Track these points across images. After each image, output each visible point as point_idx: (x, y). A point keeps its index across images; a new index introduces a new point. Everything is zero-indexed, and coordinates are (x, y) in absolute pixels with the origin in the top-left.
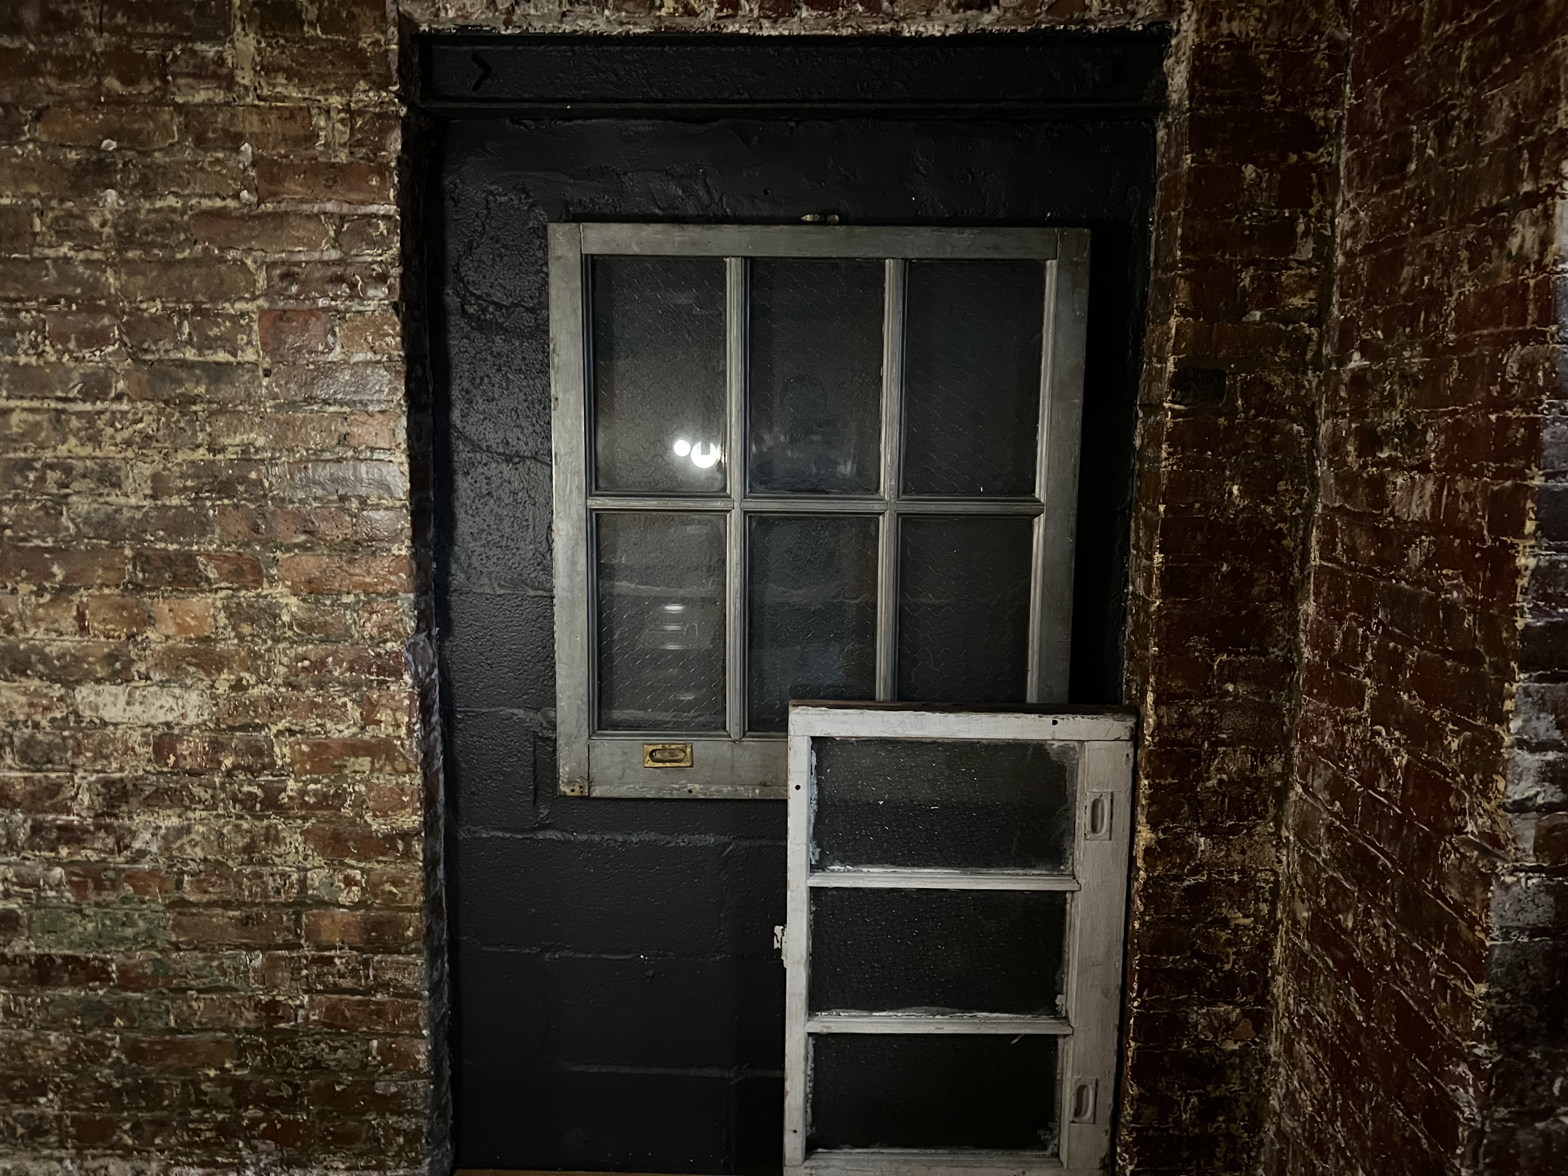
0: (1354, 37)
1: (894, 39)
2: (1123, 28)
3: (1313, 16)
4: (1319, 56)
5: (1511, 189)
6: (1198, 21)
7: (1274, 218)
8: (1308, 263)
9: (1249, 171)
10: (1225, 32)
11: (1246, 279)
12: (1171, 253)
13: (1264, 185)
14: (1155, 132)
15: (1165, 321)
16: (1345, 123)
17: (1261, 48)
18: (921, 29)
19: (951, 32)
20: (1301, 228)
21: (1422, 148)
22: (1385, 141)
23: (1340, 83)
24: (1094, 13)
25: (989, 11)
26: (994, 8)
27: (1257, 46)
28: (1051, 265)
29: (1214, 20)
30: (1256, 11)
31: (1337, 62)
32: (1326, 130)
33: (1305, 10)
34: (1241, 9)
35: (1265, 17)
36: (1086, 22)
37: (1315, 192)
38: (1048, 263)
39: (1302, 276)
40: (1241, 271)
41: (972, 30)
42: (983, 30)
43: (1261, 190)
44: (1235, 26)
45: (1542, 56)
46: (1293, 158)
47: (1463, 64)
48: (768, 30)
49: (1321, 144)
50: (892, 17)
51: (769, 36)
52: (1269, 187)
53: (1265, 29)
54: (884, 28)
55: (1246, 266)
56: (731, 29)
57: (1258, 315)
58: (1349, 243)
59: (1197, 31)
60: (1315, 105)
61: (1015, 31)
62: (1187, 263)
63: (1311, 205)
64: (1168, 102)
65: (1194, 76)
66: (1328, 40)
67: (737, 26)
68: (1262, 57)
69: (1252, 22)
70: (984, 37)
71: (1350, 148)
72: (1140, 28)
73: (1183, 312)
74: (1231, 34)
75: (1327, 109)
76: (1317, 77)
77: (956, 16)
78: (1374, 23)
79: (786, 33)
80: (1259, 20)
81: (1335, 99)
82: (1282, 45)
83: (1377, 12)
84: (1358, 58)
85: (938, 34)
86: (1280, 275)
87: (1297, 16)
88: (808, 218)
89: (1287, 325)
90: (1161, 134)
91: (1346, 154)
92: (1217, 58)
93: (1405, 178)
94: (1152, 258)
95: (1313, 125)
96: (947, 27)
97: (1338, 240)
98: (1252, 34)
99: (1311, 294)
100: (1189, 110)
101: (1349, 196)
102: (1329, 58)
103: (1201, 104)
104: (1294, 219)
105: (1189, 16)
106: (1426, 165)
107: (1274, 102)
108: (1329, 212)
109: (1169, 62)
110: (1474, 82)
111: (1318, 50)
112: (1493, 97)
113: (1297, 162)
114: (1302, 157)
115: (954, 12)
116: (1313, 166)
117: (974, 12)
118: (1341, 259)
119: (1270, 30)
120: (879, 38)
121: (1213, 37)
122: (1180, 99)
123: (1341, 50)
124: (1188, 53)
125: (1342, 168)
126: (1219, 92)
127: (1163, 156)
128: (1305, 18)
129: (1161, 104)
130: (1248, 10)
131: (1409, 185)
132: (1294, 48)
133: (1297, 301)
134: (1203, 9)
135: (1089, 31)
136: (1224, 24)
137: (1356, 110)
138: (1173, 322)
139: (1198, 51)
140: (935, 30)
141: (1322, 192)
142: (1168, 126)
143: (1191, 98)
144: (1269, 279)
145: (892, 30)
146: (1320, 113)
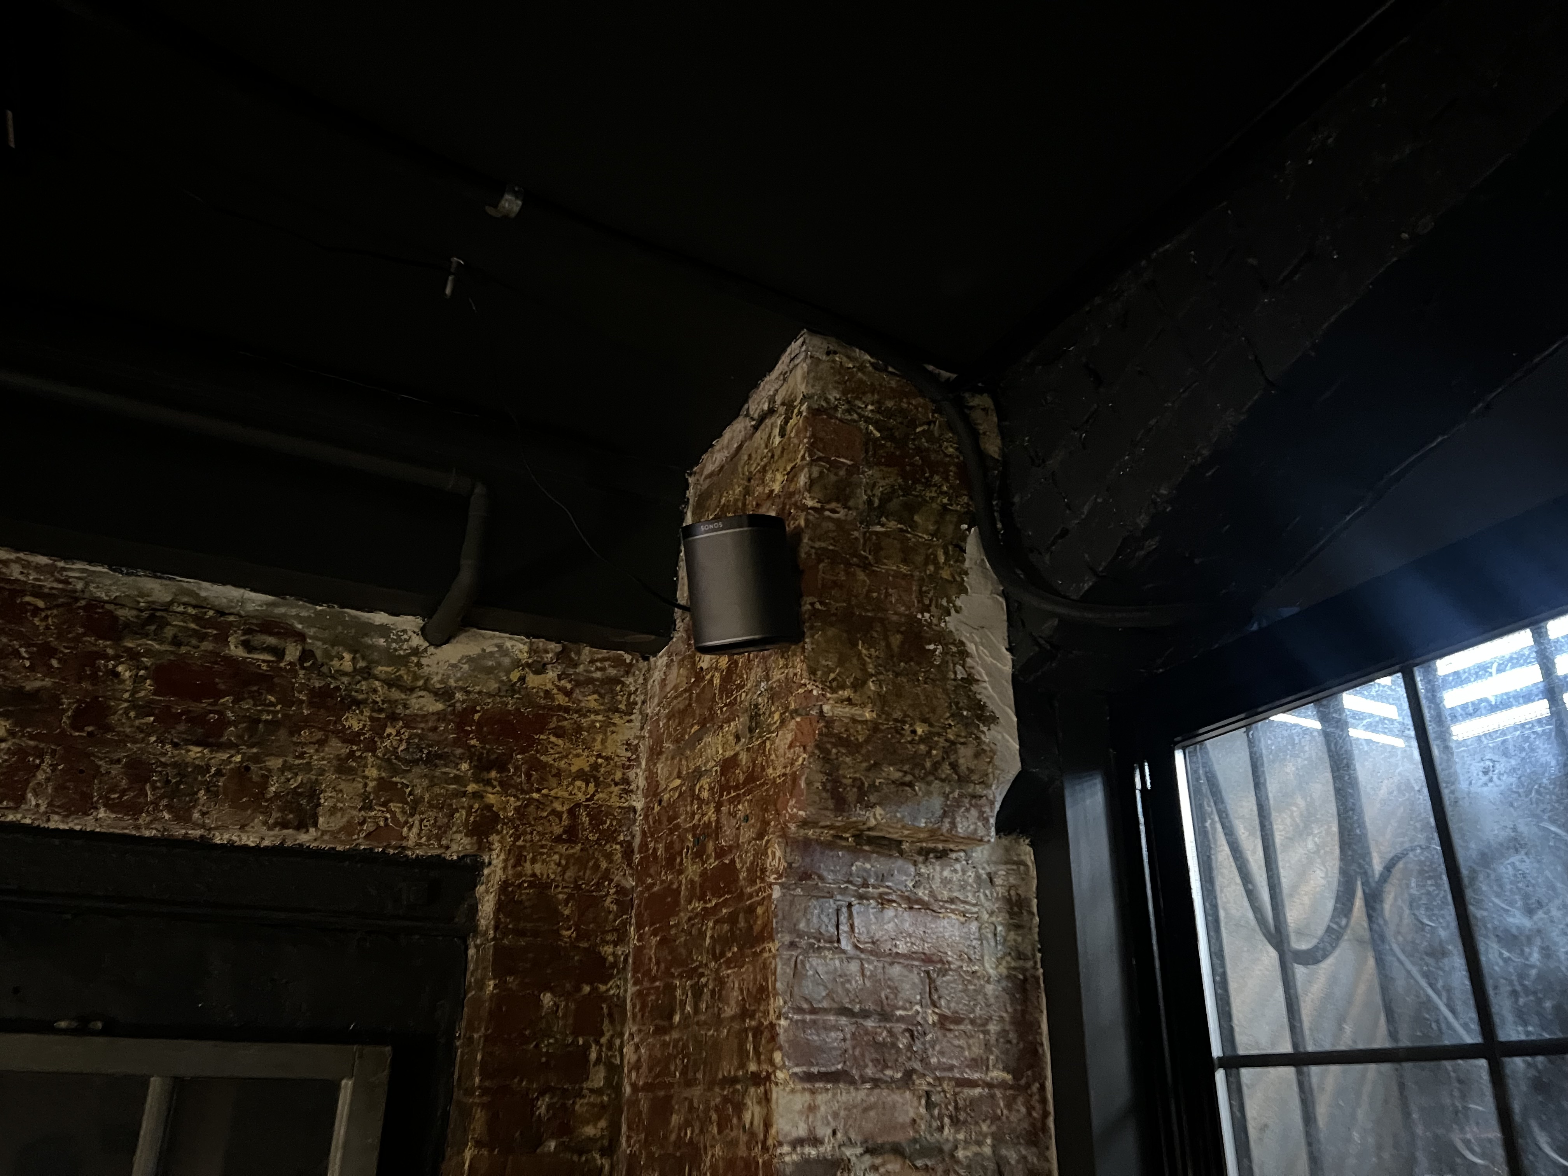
0: (637, 886)
1: (205, 845)
2: (439, 856)
3: (604, 865)
4: (609, 900)
5: (743, 1065)
6: (506, 861)
7: (568, 1045)
8: (598, 1092)
9: (547, 999)
10: (529, 872)
11: (542, 1107)
12: (471, 1077)
13: (560, 1014)
14: (467, 949)
15: (461, 1152)
16: (630, 960)
17: (560, 889)
18: (234, 838)
19: (266, 843)
20: (593, 1056)
21: (683, 1004)
22: (658, 987)
23: (625, 924)
24: (411, 843)
25: (307, 831)
26: (312, 830)
27: (557, 887)
28: (347, 1085)
29: (519, 861)
30: (556, 857)
31: (624, 906)
32: (614, 965)
33: (597, 859)
34: (543, 854)
35: (563, 862)
36: (404, 848)
37: (606, 1022)
38: (344, 1082)
39: (593, 1105)
40: (537, 1099)
41: (289, 844)
42: (301, 845)
43: (558, 1018)
44: (538, 868)
45: (755, 954)
46: (587, 989)
47: (708, 941)
48: (56, 823)
49: (611, 977)
50: (203, 826)
51: (57, 830)
52: (565, 1016)
53: (563, 873)
54: (196, 833)
55: (542, 1094)
56: (11, 817)
57: (552, 1145)
58: (634, 1075)
59: (505, 869)
60: (606, 942)
61: (334, 849)
62: (485, 1091)
63: (602, 1034)
64: (477, 926)
65: (500, 907)
66: (617, 886)
67: (19, 816)
68: (561, 896)
69: (553, 866)
70: (300, 851)
71: (635, 984)
72: (455, 858)
73: (478, 1144)
74: (534, 875)
75: (615, 946)
76: (607, 918)
77: (271, 833)
78: (650, 881)
79: (78, 828)
80: (559, 864)
81: (622, 938)
82: (578, 887)
83: (652, 871)
84: (639, 906)
85: (253, 845)
86: (574, 1103)
87: (591, 864)
88: (63, 1024)
89: (580, 1155)
90: (472, 952)
91: (631, 989)
92: (521, 894)
93: (671, 1027)
94: (456, 1076)
95: (604, 959)
96: (263, 839)
97: (626, 1071)
98: (552, 876)
99: (603, 1124)
100: (494, 939)
101: (634, 1029)
102: (617, 902)
103: (505, 935)
104: (587, 1047)
105: (498, 856)
106: (685, 1018)
107: (570, 937)
108: (618, 1042)
109: (481, 889)
110: (716, 959)
111: (608, 894)
112: (728, 976)
113: (590, 993)
114: (594, 989)
115: (270, 828)
116: (603, 998)
117: (290, 831)
118: (628, 1090)
119: (568, 874)
120: (186, 843)
121: (519, 875)
122: (487, 927)
123: (627, 895)
124: (496, 887)
125: (628, 1001)
126: (522, 925)
127: (472, 975)
128: (597, 866)
129: (472, 928)
130: (549, 856)
131: (675, 1035)
132: (588, 891)
133: (589, 1131)
134: (510, 850)
135: (406, 856)
136: (528, 865)
137: (639, 950)
138: (468, 1154)
139: (504, 886)
140: (250, 840)
141: (612, 1022)
142: (477, 947)
143: (496, 928)
144: (564, 1105)
145: (202, 836)
146: (609, 949)
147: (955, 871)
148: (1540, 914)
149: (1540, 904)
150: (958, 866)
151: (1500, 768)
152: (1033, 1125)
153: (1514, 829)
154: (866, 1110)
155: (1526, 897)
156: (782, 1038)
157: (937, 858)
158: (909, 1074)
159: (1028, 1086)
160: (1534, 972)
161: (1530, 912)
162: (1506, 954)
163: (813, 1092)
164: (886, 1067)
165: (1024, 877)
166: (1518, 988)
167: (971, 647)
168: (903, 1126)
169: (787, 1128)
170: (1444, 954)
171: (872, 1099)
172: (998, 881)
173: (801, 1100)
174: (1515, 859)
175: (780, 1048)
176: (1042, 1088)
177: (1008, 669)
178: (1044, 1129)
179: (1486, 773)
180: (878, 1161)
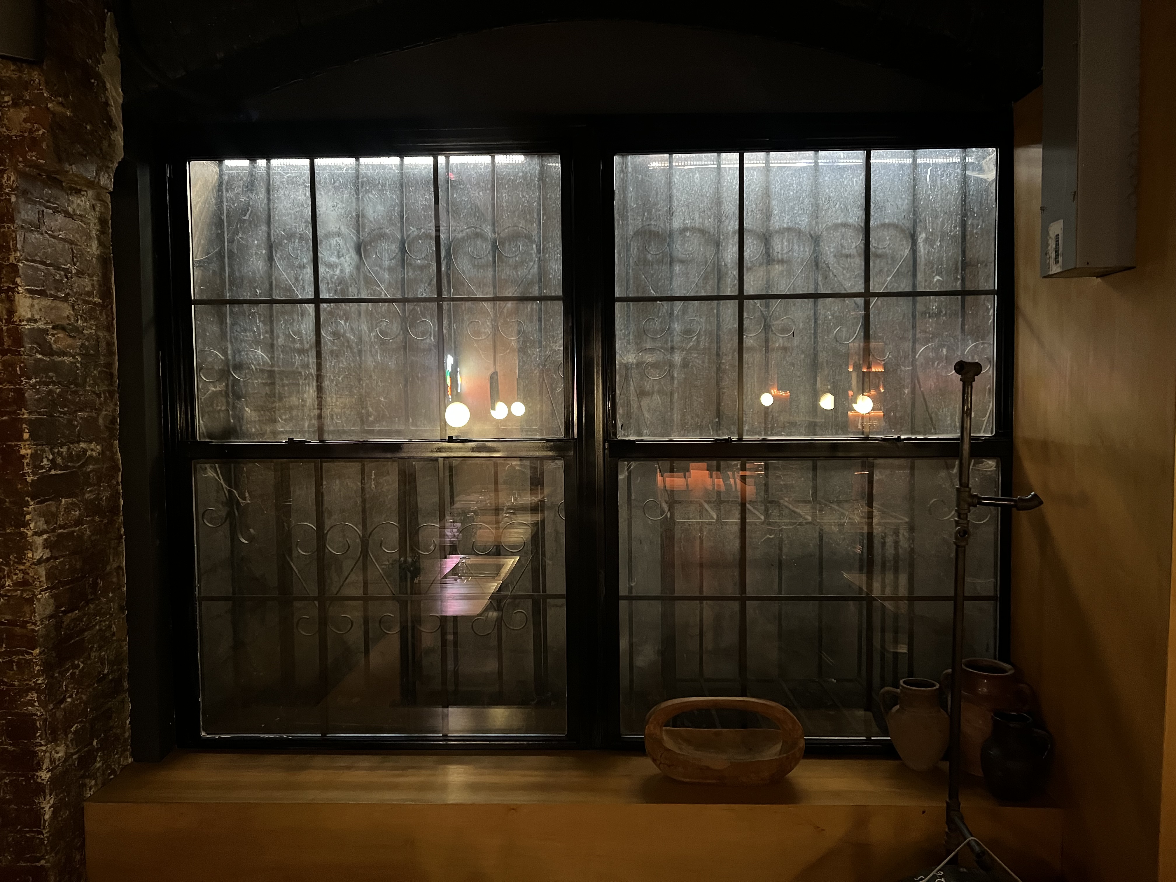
147: (82, 201)
148: (342, 258)
149: (343, 255)
150: (83, 199)
151: (338, 206)
152: (108, 323)
153: (339, 228)
154: (51, 309)
155: (339, 252)
156: (21, 272)
157: (76, 193)
158: (67, 295)
159: (108, 306)
160: (336, 277)
161: (339, 257)
162: (327, 270)
163: (33, 298)
164: (58, 291)
165: (106, 207)
166: (330, 281)
167: (108, 86)
168: (64, 318)
169: (24, 313)
170: (304, 267)
171: (53, 305)
172: (97, 209)
173: (28, 302)
174: (337, 239)
175: (20, 277)
176: (112, 308)
177: (121, 101)
178: (112, 325)
179: (333, 207)
180: (55, 332)
